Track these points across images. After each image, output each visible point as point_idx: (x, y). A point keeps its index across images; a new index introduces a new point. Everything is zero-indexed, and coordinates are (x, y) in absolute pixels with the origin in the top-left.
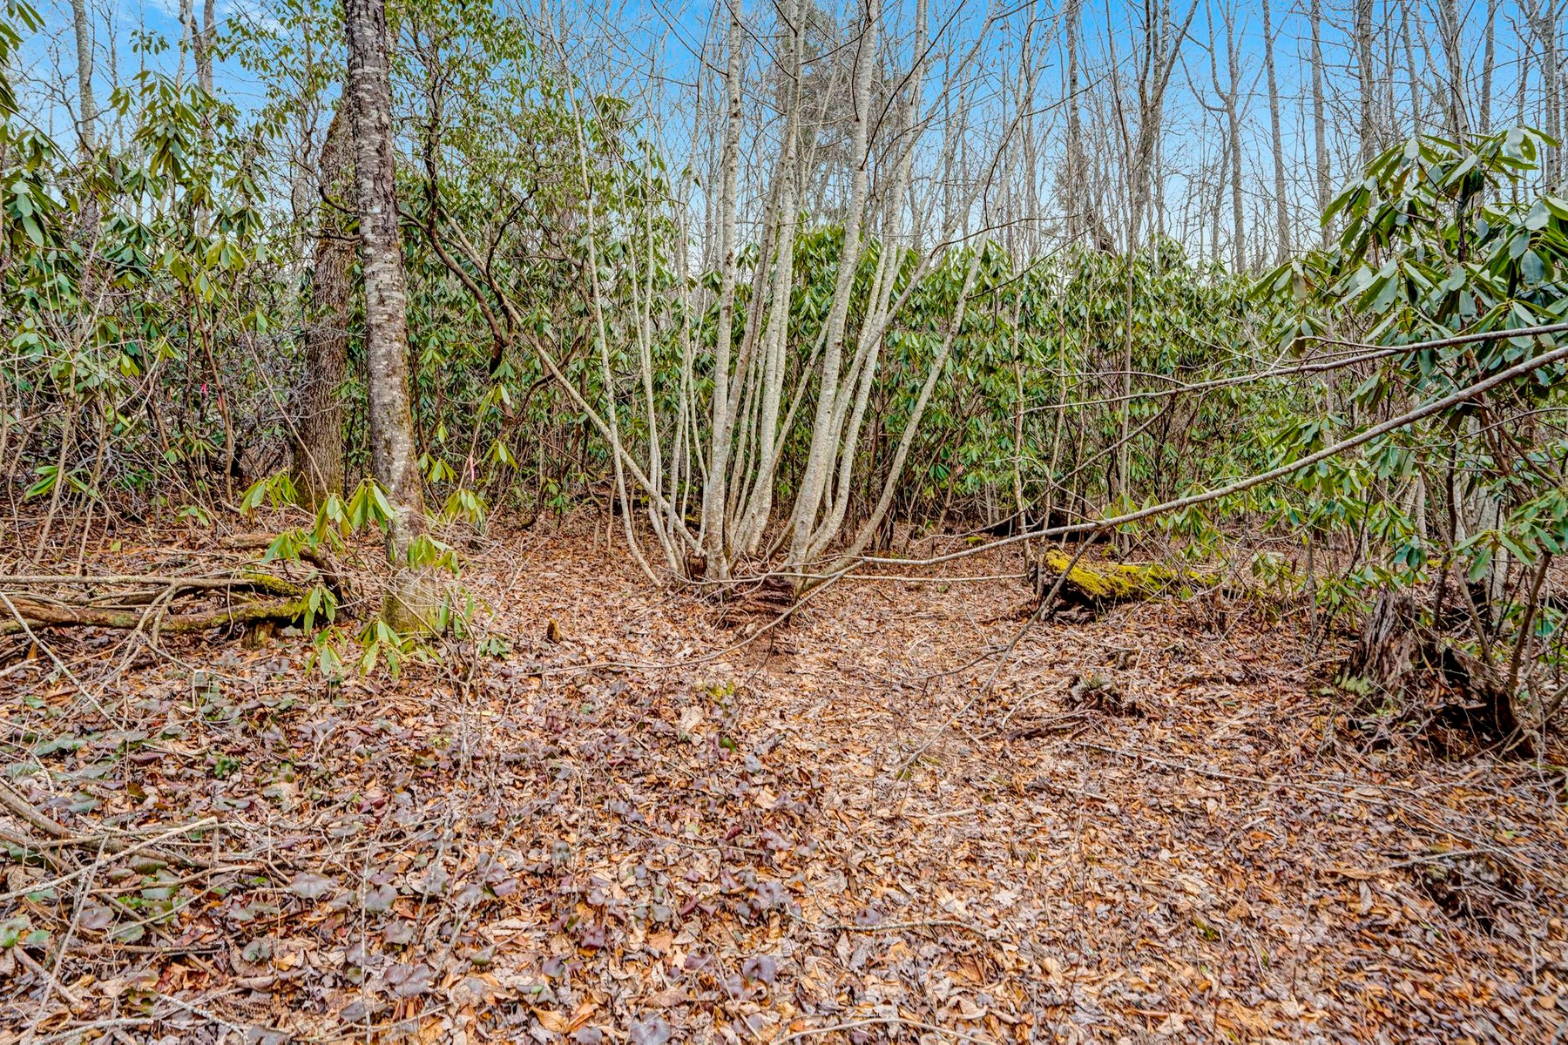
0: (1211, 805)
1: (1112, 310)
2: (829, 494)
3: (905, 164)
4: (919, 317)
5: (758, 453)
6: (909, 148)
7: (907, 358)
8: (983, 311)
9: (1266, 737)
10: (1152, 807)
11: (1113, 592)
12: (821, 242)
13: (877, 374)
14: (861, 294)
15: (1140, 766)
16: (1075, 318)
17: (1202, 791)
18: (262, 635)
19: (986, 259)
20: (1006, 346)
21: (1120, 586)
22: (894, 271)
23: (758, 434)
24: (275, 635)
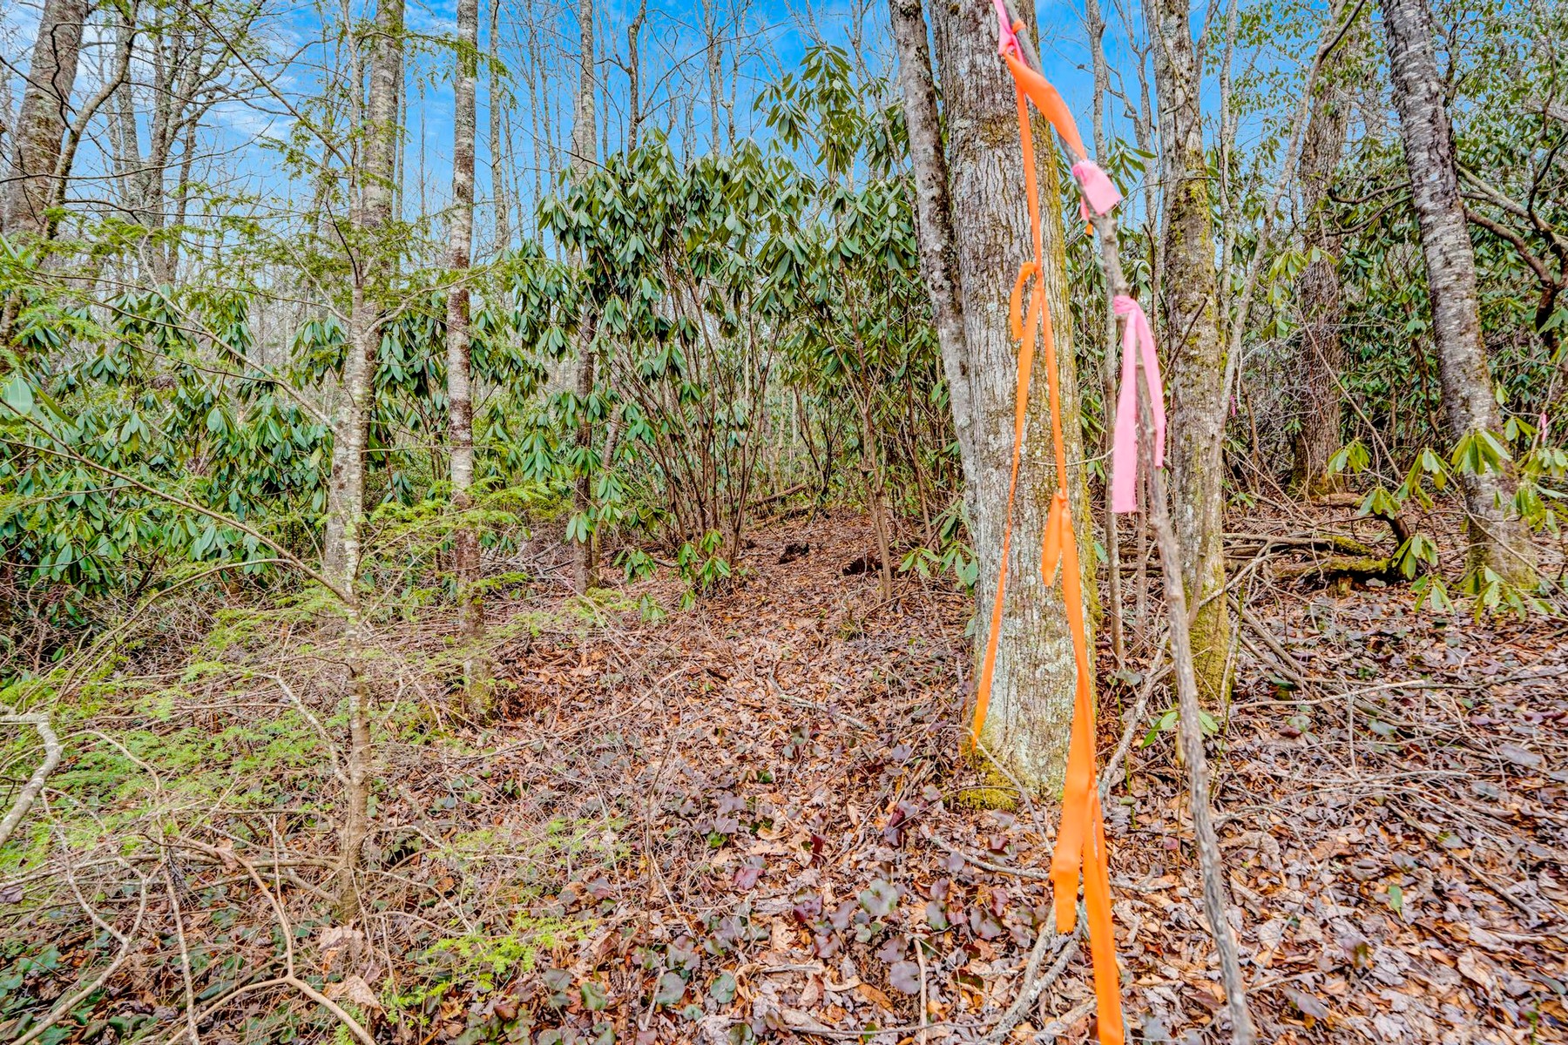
18: (1345, 587)
24: (1353, 588)
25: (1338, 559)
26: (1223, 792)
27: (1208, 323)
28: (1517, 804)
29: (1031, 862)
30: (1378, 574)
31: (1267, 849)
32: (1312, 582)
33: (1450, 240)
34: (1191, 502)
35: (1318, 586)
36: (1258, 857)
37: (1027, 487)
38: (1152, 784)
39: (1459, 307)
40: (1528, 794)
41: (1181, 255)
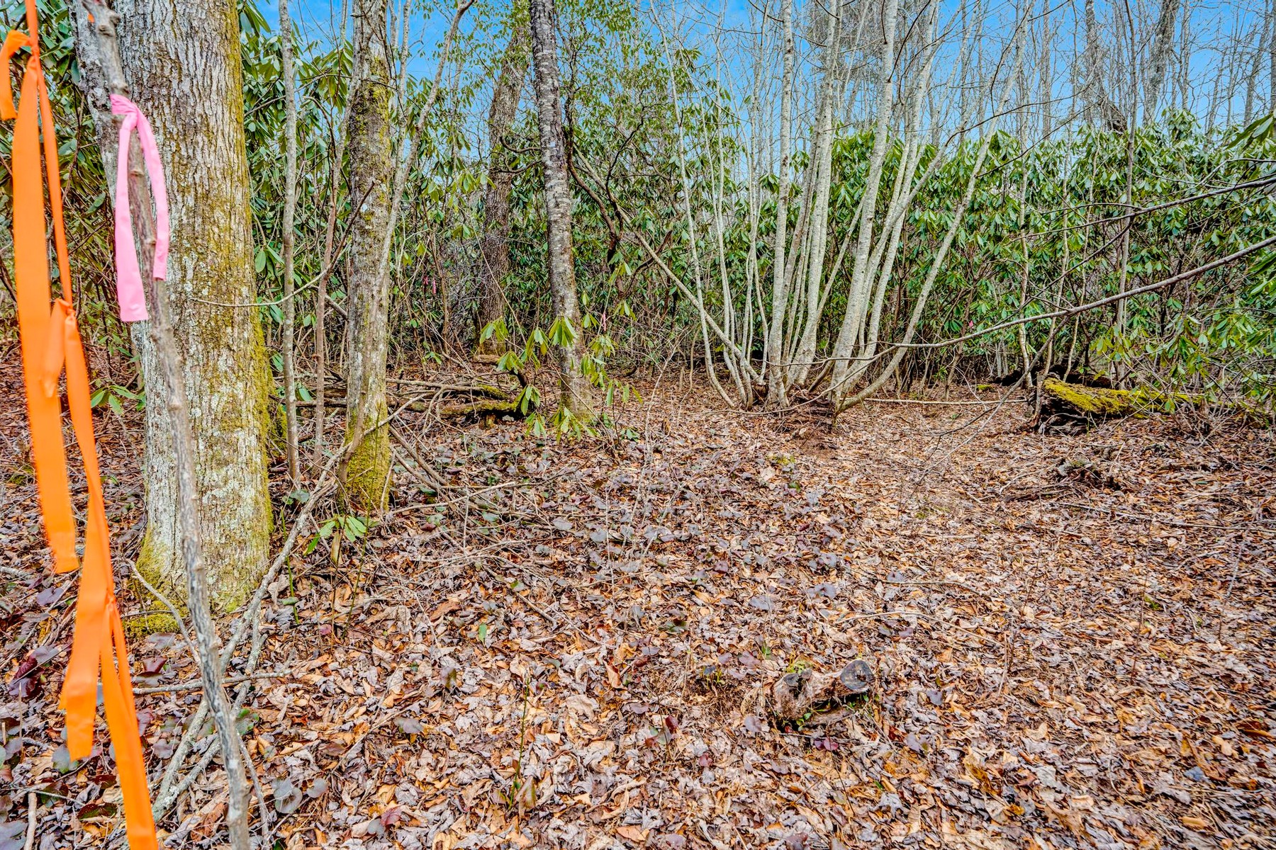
0: (1171, 542)
1: (1117, 181)
2: (862, 337)
3: (925, 74)
4: (936, 200)
5: (806, 312)
6: (928, 60)
7: (926, 231)
8: (994, 191)
9: (1232, 503)
10: (1120, 543)
11: (1103, 410)
12: (853, 146)
13: (900, 251)
14: (887, 184)
15: (1113, 517)
16: (1081, 192)
17: (1164, 533)
18: (490, 421)
19: (995, 146)
20: (1013, 217)
21: (1110, 405)
22: (915, 161)
23: (806, 291)
24: (496, 422)
25: (487, 402)
26: (375, 580)
27: (381, 205)
28: (559, 555)
29: (190, 675)
30: (511, 413)
31: (402, 618)
32: (470, 418)
33: (559, 189)
34: (360, 350)
35: (474, 422)
36: (395, 625)
37: (192, 323)
38: (316, 583)
39: (561, 235)
40: (565, 548)
41: (363, 144)
